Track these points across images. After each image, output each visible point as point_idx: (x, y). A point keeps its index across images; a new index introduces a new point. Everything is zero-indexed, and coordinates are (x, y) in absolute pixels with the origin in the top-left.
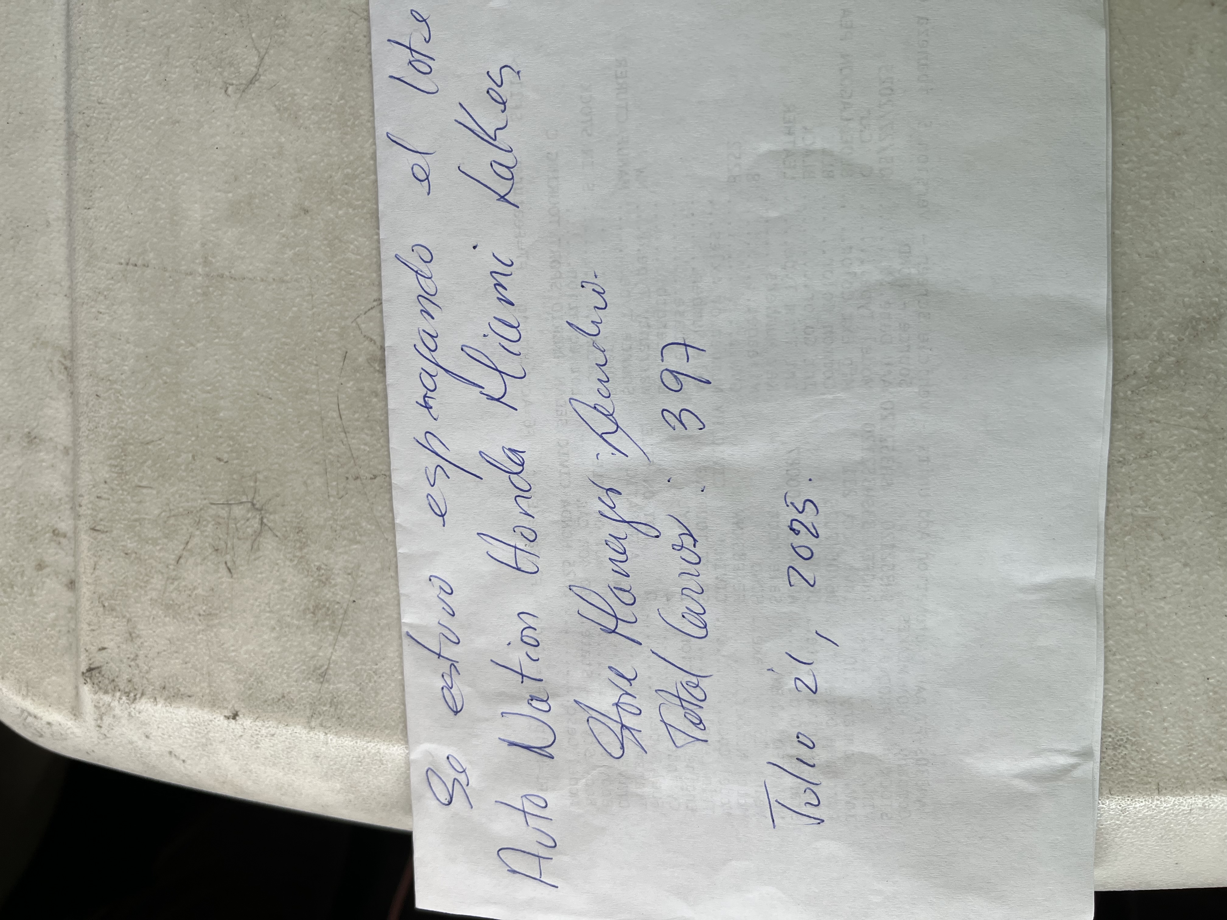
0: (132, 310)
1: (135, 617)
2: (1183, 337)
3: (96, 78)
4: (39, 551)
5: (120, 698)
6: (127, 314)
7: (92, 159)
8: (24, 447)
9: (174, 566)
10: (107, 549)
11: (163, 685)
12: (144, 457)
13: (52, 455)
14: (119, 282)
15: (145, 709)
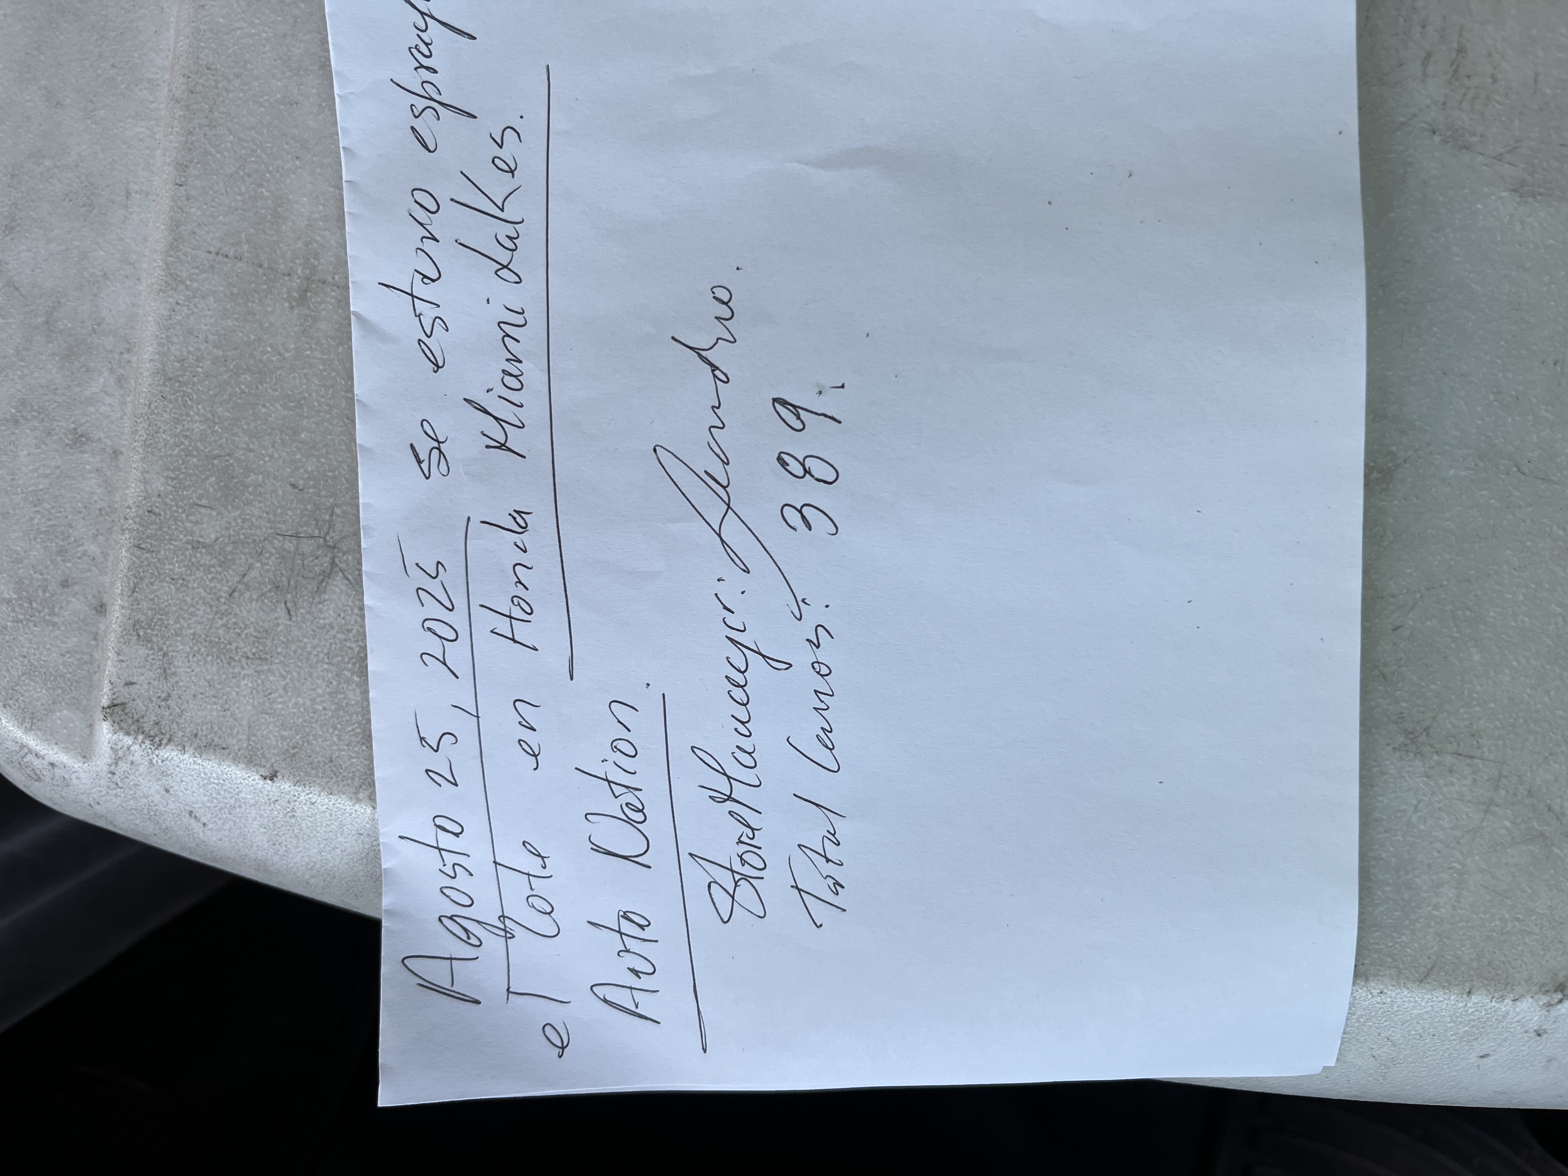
0: (215, 306)
1: (173, 651)
3: (208, 40)
4: (69, 565)
5: (143, 742)
6: (209, 310)
7: (191, 130)
8: (67, 445)
9: (226, 599)
10: (150, 571)
11: (195, 732)
12: (208, 473)
13: (98, 458)
14: (205, 272)
15: (170, 757)
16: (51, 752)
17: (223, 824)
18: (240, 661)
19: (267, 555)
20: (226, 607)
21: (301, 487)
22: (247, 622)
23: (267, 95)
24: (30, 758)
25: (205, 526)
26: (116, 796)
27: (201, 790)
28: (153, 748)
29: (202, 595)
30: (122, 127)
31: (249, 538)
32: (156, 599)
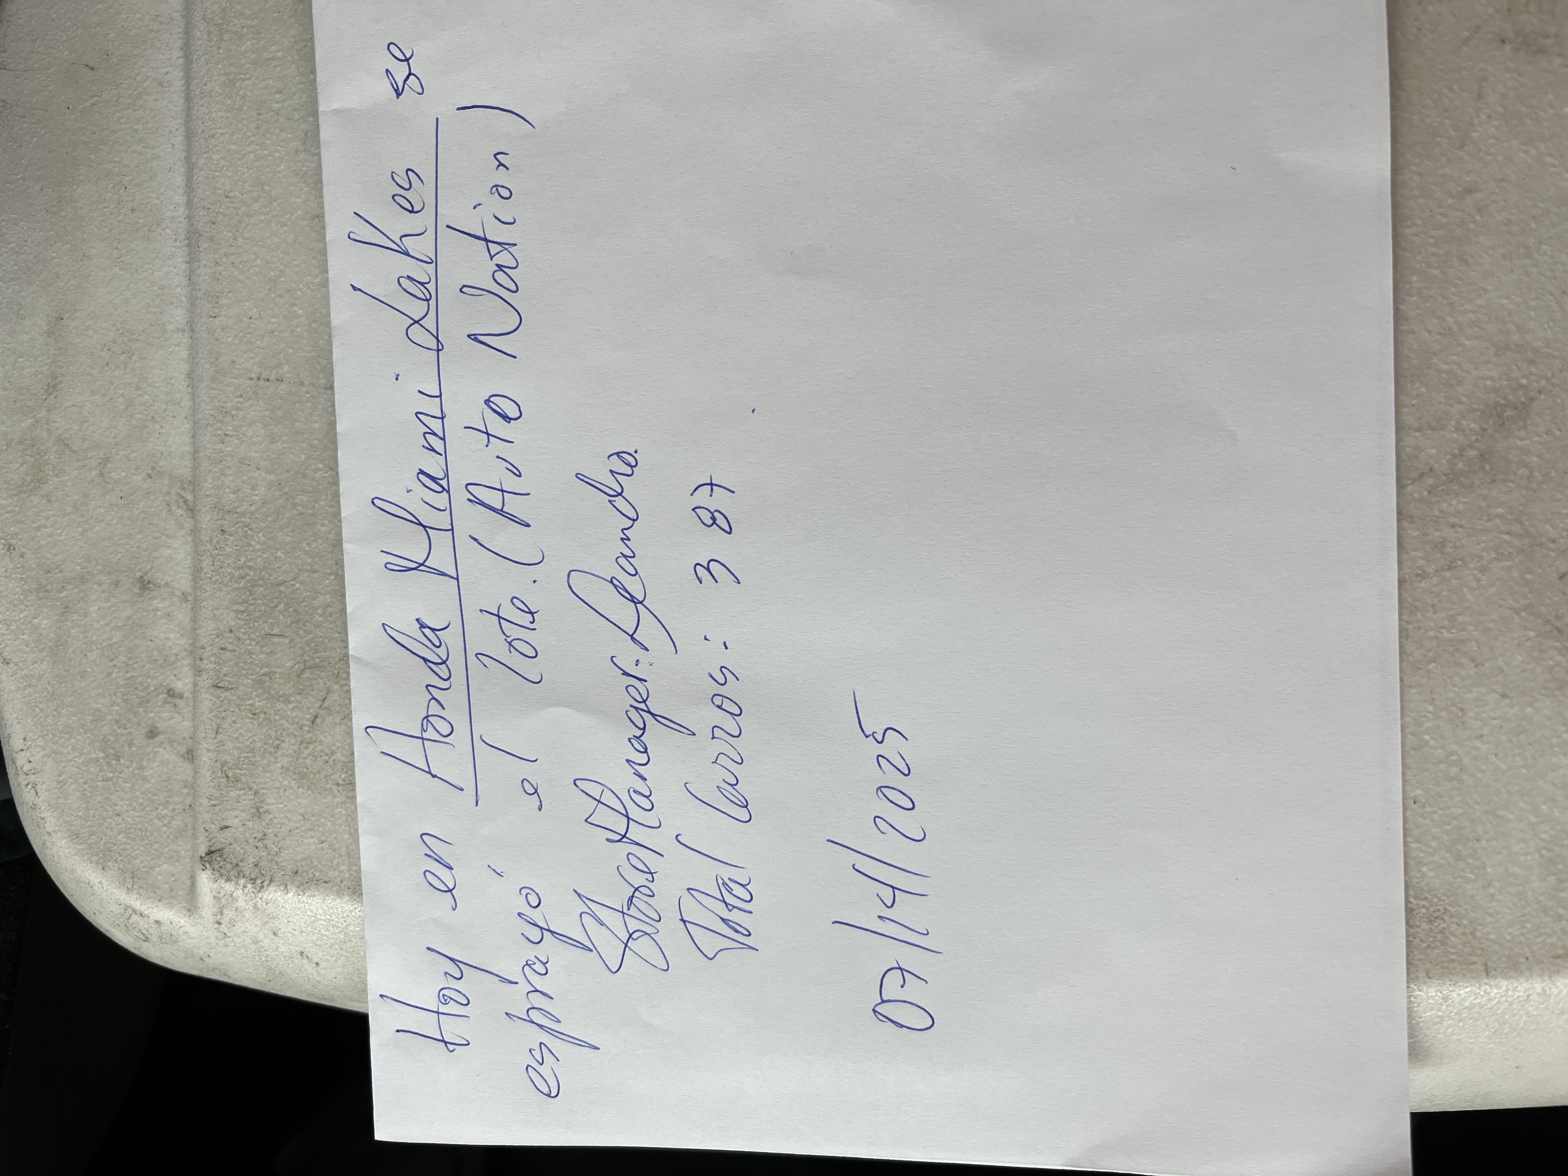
0: (263, 431)
1: (263, 788)
2: (1486, 427)
3: (222, 168)
4: (152, 715)
5: (245, 887)
6: (258, 436)
7: (218, 261)
8: (135, 594)
9: (309, 727)
10: (232, 709)
11: (295, 869)
12: (276, 601)
13: (168, 602)
14: (249, 400)
15: (274, 898)
16: (155, 910)
17: (336, 961)
18: (331, 789)
19: (344, 676)
20: (310, 735)
22: (333, 748)
23: (288, 213)
24: (135, 918)
25: (279, 655)
26: (226, 946)
27: (310, 929)
28: (256, 891)
29: (285, 726)
30: (150, 269)
31: (324, 661)
32: (240, 737)
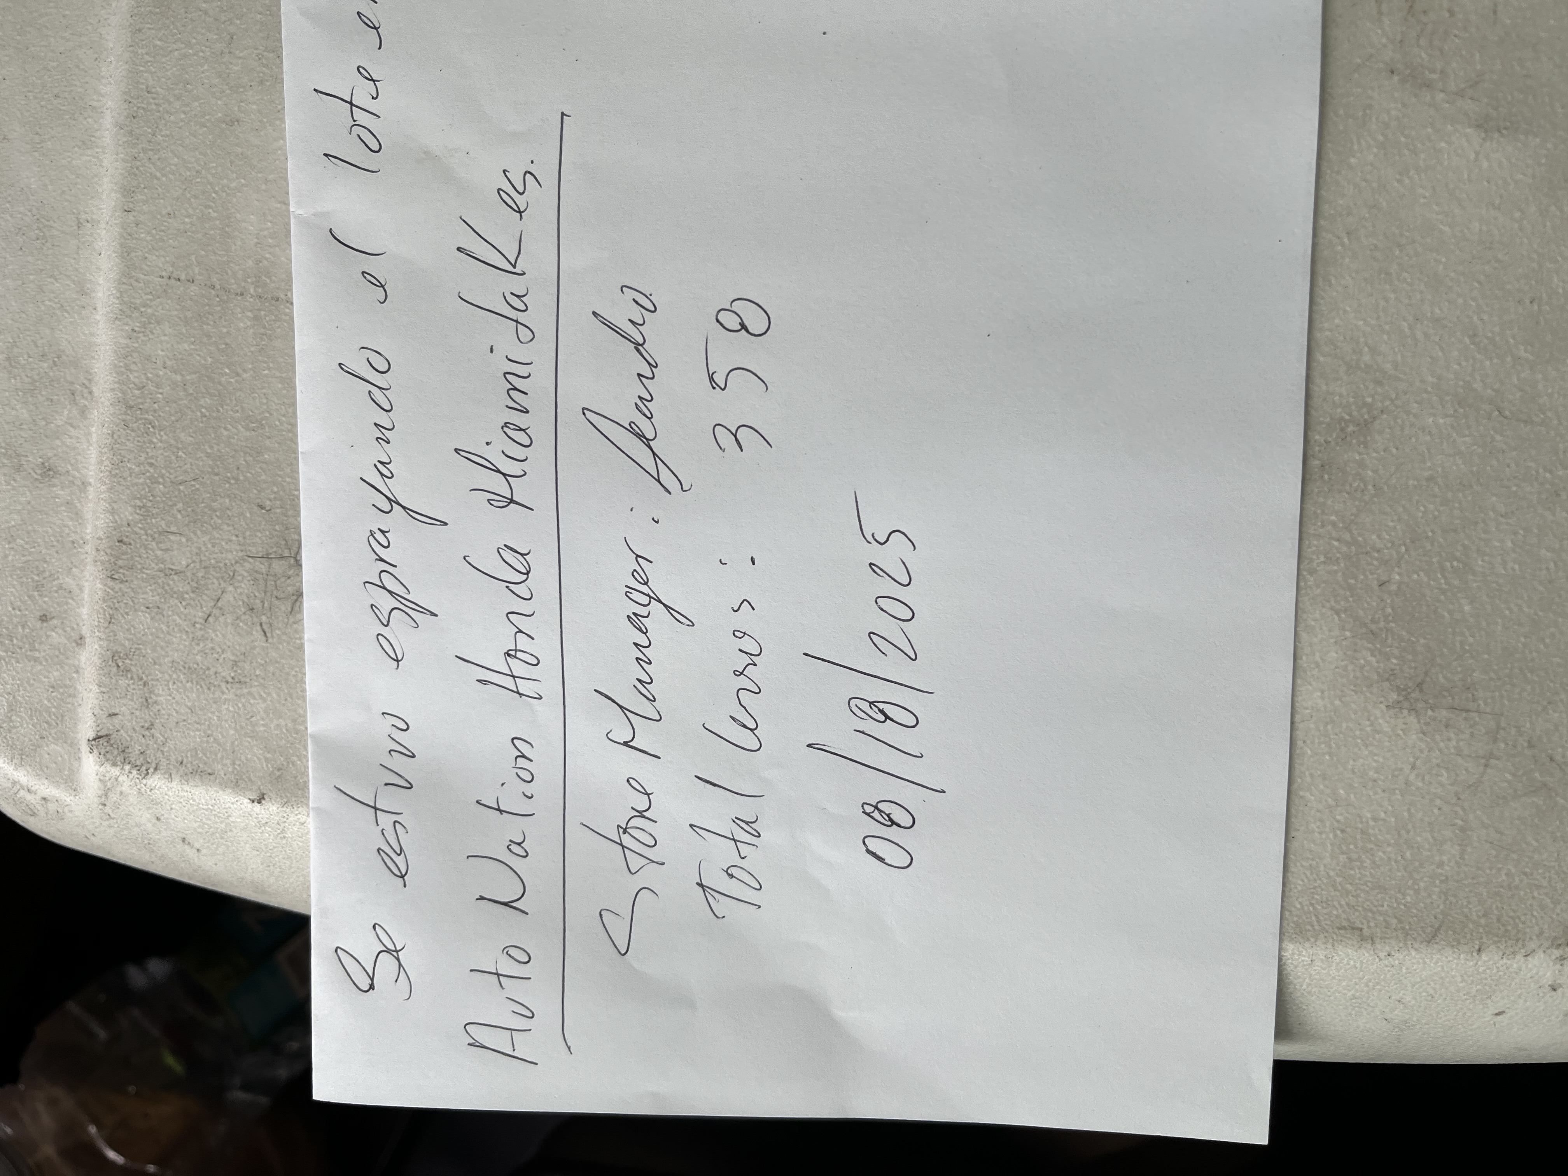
0: (171, 330)
1: (152, 680)
5: (130, 772)
6: (165, 335)
8: (37, 479)
9: (202, 624)
10: (125, 601)
11: (180, 759)
12: (175, 499)
14: (159, 298)
15: (158, 786)
16: (42, 787)
17: (216, 849)
18: (219, 686)
19: (240, 578)
20: (202, 633)
21: (268, 508)
22: (225, 647)
23: (209, 114)
24: (22, 793)
25: (175, 553)
26: (110, 826)
27: (192, 816)
28: (140, 777)
29: (177, 622)
30: (70, 157)
31: (221, 562)
32: (132, 629)
